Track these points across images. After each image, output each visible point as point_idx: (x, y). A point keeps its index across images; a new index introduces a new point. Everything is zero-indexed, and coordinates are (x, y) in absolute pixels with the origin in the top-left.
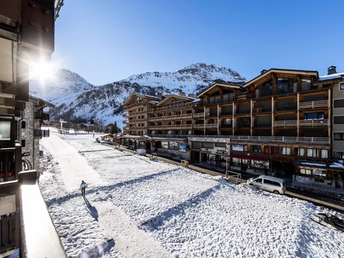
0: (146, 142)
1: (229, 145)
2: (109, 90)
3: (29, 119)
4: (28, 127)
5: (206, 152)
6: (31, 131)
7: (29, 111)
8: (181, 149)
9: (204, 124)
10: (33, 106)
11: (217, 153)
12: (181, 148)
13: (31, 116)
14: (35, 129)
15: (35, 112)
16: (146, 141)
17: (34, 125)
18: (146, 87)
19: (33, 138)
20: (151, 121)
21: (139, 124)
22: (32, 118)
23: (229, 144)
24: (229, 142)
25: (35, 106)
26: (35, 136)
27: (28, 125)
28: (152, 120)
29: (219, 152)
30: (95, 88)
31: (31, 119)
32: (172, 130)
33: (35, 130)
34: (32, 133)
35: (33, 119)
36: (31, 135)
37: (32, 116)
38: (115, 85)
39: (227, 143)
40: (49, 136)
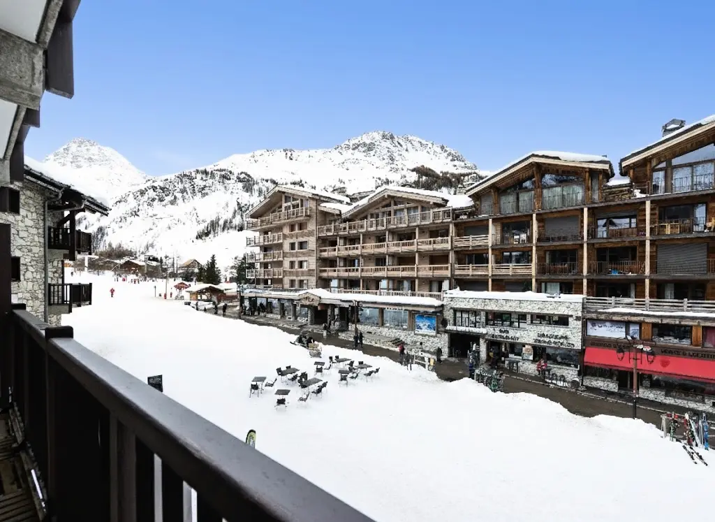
0: (319, 308)
1: (580, 323)
2: (185, 188)
3: (30, 251)
4: (29, 275)
5: (501, 337)
6: (36, 287)
7: (30, 223)
8: (421, 328)
9: (488, 263)
10: (44, 207)
11: (536, 341)
12: (421, 325)
13: (36, 238)
14: (49, 281)
15: (50, 228)
16: (319, 304)
17: (45, 269)
18: (267, 181)
19: (45, 312)
20: (325, 254)
21: (292, 263)
22: (40, 247)
23: (578, 318)
24: (580, 314)
25: (50, 207)
26: (50, 304)
27: (27, 269)
28: (329, 253)
29: (542, 339)
30: (153, 182)
31: (36, 250)
32: (389, 278)
33: (50, 285)
34: (41, 296)
35: (42, 249)
36: (37, 303)
37: (42, 240)
38: (199, 176)
39: (571, 316)
40: (90, 304)
